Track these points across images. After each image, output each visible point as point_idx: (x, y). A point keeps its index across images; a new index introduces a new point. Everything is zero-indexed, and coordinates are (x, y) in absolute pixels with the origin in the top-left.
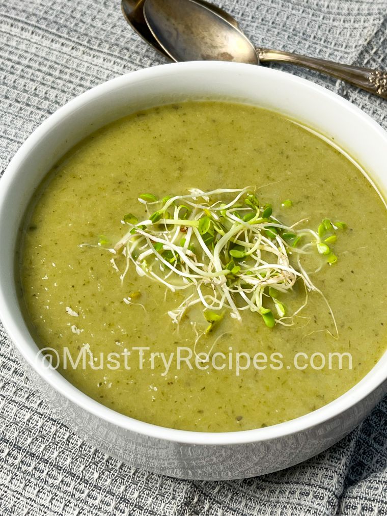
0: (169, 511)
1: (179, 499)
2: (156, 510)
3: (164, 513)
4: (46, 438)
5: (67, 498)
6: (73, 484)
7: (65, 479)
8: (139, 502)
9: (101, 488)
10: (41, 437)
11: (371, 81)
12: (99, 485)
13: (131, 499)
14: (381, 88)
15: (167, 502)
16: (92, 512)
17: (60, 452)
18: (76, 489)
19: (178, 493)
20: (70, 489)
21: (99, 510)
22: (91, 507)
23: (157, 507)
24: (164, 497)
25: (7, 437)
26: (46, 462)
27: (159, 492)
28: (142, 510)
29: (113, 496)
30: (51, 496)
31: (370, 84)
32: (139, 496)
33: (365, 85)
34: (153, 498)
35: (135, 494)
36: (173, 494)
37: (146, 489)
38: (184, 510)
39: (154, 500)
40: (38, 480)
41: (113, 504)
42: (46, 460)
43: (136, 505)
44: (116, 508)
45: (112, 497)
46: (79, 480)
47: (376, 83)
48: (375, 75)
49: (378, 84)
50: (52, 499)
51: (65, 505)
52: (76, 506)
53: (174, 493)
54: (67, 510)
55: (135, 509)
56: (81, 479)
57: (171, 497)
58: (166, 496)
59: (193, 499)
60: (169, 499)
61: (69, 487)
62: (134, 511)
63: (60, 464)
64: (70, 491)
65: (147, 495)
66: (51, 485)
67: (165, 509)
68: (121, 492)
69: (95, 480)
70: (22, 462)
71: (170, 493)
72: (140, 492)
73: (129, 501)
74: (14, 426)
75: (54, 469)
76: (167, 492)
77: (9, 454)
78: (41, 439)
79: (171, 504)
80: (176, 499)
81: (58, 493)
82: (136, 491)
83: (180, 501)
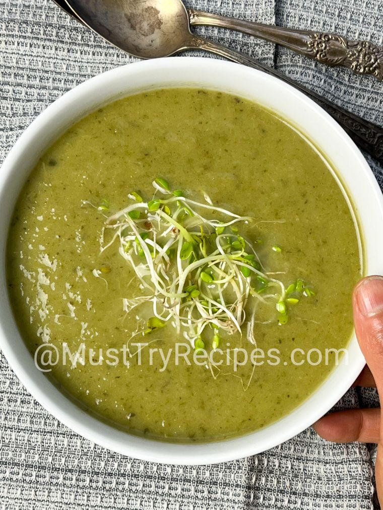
0: (239, 479)
1: (244, 468)
2: (228, 481)
3: (236, 482)
4: (115, 457)
5: (153, 497)
6: (153, 484)
7: (145, 483)
8: (212, 479)
9: (177, 479)
10: (111, 457)
11: (309, 46)
12: (175, 476)
13: (205, 479)
14: (320, 53)
15: (235, 472)
16: (178, 500)
17: (132, 463)
18: (157, 487)
19: (241, 462)
20: (153, 489)
21: (183, 498)
22: (176, 497)
23: (228, 478)
24: (231, 469)
25: (83, 468)
26: (123, 475)
27: (225, 466)
28: (217, 485)
29: (190, 482)
30: (139, 500)
31: (309, 50)
32: (211, 474)
33: (303, 50)
34: (223, 473)
35: (206, 474)
36: (238, 465)
37: (214, 467)
38: (251, 475)
39: (224, 474)
40: (123, 491)
41: (193, 489)
42: (123, 474)
43: (211, 483)
44: (196, 491)
45: (189, 484)
46: (157, 479)
47: (314, 48)
48: (314, 37)
49: (317, 49)
50: (141, 501)
51: (154, 502)
52: (163, 500)
53: (238, 463)
54: (156, 506)
55: (211, 486)
56: (158, 478)
57: (237, 468)
58: (232, 468)
59: (254, 463)
60: (236, 470)
61: (151, 487)
62: (211, 487)
63: (136, 472)
64: (153, 490)
65: (217, 471)
66: (136, 492)
67: (236, 479)
68: (195, 476)
69: (169, 474)
70: (104, 482)
71: (235, 464)
72: (210, 471)
73: (204, 482)
74: (84, 457)
75: (133, 478)
76: (232, 464)
77: (91, 481)
78: (111, 459)
79: (238, 473)
80: (242, 469)
81: (144, 496)
82: (206, 472)
83: (246, 470)
